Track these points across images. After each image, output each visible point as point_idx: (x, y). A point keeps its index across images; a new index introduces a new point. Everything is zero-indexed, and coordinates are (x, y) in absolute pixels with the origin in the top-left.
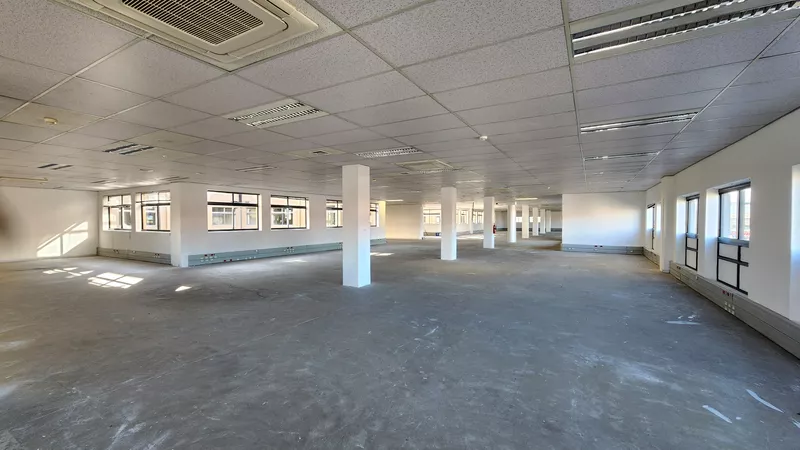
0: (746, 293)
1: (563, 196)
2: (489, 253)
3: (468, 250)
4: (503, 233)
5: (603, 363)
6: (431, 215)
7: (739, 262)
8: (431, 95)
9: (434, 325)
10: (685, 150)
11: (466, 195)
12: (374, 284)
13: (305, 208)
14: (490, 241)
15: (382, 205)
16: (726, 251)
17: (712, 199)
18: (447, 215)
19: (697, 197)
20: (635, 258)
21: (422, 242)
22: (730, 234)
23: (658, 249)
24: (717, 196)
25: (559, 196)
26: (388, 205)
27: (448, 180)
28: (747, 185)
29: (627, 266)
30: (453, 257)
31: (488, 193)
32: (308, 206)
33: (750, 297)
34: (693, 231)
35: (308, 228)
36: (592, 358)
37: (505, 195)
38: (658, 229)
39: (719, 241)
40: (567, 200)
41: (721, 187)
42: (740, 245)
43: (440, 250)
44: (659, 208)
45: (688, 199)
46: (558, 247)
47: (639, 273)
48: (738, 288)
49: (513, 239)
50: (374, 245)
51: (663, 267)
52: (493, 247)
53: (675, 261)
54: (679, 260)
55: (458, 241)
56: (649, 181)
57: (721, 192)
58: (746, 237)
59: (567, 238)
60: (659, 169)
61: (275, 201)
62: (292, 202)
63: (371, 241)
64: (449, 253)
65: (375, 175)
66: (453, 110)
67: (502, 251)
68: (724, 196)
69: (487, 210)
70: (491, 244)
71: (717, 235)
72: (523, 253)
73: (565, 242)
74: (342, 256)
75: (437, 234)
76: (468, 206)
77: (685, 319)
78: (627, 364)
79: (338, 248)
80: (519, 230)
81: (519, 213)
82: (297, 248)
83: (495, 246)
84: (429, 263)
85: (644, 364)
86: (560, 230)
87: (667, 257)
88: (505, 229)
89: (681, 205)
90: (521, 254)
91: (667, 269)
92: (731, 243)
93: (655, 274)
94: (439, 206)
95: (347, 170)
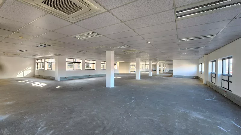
0: (231, 91)
1: (174, 61)
2: (150, 77)
3: (144, 77)
4: (154, 72)
5: (185, 112)
6: (133, 66)
7: (229, 81)
8: (133, 30)
9: (133, 99)
10: (211, 46)
11: (144, 60)
12: (115, 86)
14: (151, 74)
15: (118, 63)
16: (224, 78)
17: (220, 62)
18: (138, 66)
19: (215, 61)
20: (196, 80)
21: (130, 74)
22: (226, 72)
23: (203, 77)
24: (222, 61)
25: (172, 61)
26: (120, 63)
27: (138, 55)
28: (231, 57)
29: (193, 82)
30: (140, 79)
31: (150, 60)
32: (96, 63)
33: (232, 92)
34: (214, 71)
35: (96, 69)
36: (183, 110)
37: (155, 60)
38: (203, 71)
39: (222, 75)
41: (222, 58)
42: (229, 76)
43: (135, 77)
44: (203, 64)
45: (212, 62)
46: (171, 76)
47: (197, 84)
48: (228, 89)
49: (158, 73)
50: (115, 75)
51: (204, 82)
52: (152, 76)
53: (208, 81)
55: (141, 74)
56: (200, 56)
57: (223, 60)
58: (231, 74)
59: (174, 73)
60: (203, 53)
61: (86, 61)
62: (91, 62)
63: (115, 74)
64: (138, 78)
65: (116, 54)
66: (140, 35)
67: (154, 77)
68: (224, 61)
69: (150, 65)
71: (222, 73)
72: (161, 78)
73: (173, 75)
74: (106, 78)
75: (135, 72)
76: (144, 63)
77: (212, 99)
78: (193, 112)
79: (105, 76)
80: (160, 71)
81: (160, 66)
82: (92, 75)
83: (152, 75)
84: (132, 80)
85: (199, 113)
86: (172, 71)
87: (206, 79)
88: (155, 70)
89: (210, 63)
90: (160, 78)
91: (206, 83)
92: (226, 75)
93: (202, 85)
94: (135, 63)
95: (107, 52)
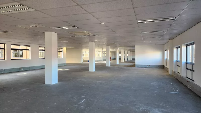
0: (194, 81)
1: (136, 46)
2: (108, 68)
3: (100, 67)
4: (114, 61)
5: (146, 110)
6: (85, 54)
7: (192, 71)
8: (80, 5)
9: (83, 99)
10: (176, 30)
11: (100, 45)
12: (59, 82)
13: (28, 50)
14: (109, 64)
15: (65, 49)
16: (189, 67)
17: (184, 48)
18: (92, 54)
19: (179, 47)
21: (82, 64)
22: (190, 61)
23: (168, 67)
24: (186, 47)
25: (134, 46)
26: (67, 49)
27: (91, 39)
28: (193, 43)
29: (157, 72)
30: (94, 70)
31: (108, 45)
32: (30, 49)
33: (195, 83)
34: (179, 60)
35: (30, 59)
36: (142, 108)
37: (115, 46)
38: (168, 58)
39: (186, 63)
40: (137, 48)
42: (192, 65)
43: (88, 68)
44: (168, 51)
45: (177, 48)
46: (134, 66)
47: (161, 75)
48: (192, 80)
49: (118, 63)
50: (60, 66)
51: (170, 73)
52: (110, 66)
53: (173, 70)
54: (175, 70)
55: (96, 64)
56: (165, 41)
57: (187, 46)
58: (194, 62)
59: (137, 62)
60: (167, 37)
61: (13, 47)
62: (22, 47)
63: (58, 64)
64: (92, 69)
65: (60, 37)
66: (90, 12)
67: (114, 68)
69: (107, 52)
70: (109, 65)
71: (186, 61)
72: (121, 68)
73: (136, 64)
74: (45, 71)
75: (88, 61)
76: (101, 50)
77: (175, 91)
78: (154, 109)
79: (43, 68)
80: (120, 59)
81: (120, 53)
82: (24, 68)
83: (111, 65)
85: (160, 109)
86: (135, 59)
87: (171, 69)
88: (115, 59)
89: (175, 50)
90: (120, 69)
91: (171, 74)
92: (190, 63)
93: (167, 75)
94: (88, 50)
95: (47, 34)
